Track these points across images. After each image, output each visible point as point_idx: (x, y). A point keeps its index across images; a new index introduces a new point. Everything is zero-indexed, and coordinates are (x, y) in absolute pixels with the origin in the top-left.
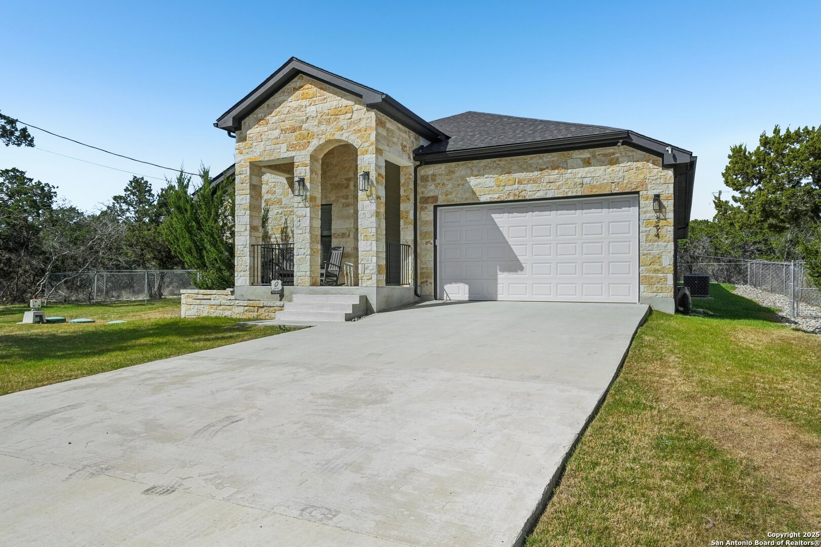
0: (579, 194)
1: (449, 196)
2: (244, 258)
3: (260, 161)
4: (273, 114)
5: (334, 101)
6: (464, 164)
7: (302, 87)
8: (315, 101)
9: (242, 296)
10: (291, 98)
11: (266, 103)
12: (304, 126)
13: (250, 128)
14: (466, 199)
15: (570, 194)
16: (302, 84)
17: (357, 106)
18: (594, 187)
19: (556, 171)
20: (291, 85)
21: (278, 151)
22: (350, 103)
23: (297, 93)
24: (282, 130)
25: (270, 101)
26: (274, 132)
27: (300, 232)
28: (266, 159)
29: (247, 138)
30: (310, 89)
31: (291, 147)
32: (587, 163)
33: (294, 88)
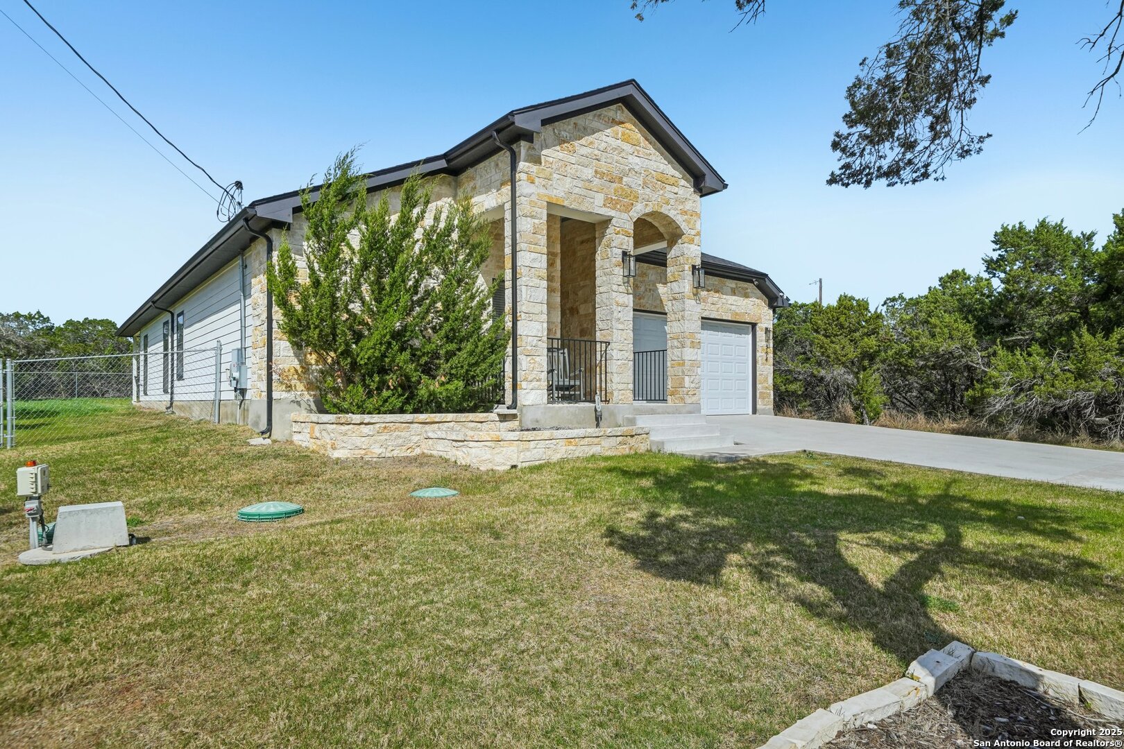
0: (730, 319)
1: (642, 301)
2: (537, 359)
3: (564, 206)
4: (583, 141)
5: (660, 163)
6: (654, 268)
7: (623, 123)
8: (638, 151)
9: (537, 422)
10: (609, 131)
11: (573, 120)
12: (625, 179)
13: (547, 147)
14: (655, 307)
15: (724, 318)
16: (623, 119)
17: (683, 182)
18: (737, 314)
19: (717, 295)
20: (611, 112)
21: (592, 200)
22: (677, 174)
23: (617, 128)
24: (596, 172)
25: (580, 120)
26: (585, 170)
27: (621, 327)
28: (572, 206)
29: (543, 161)
30: (632, 130)
31: (609, 202)
32: (734, 292)
33: (613, 119)
